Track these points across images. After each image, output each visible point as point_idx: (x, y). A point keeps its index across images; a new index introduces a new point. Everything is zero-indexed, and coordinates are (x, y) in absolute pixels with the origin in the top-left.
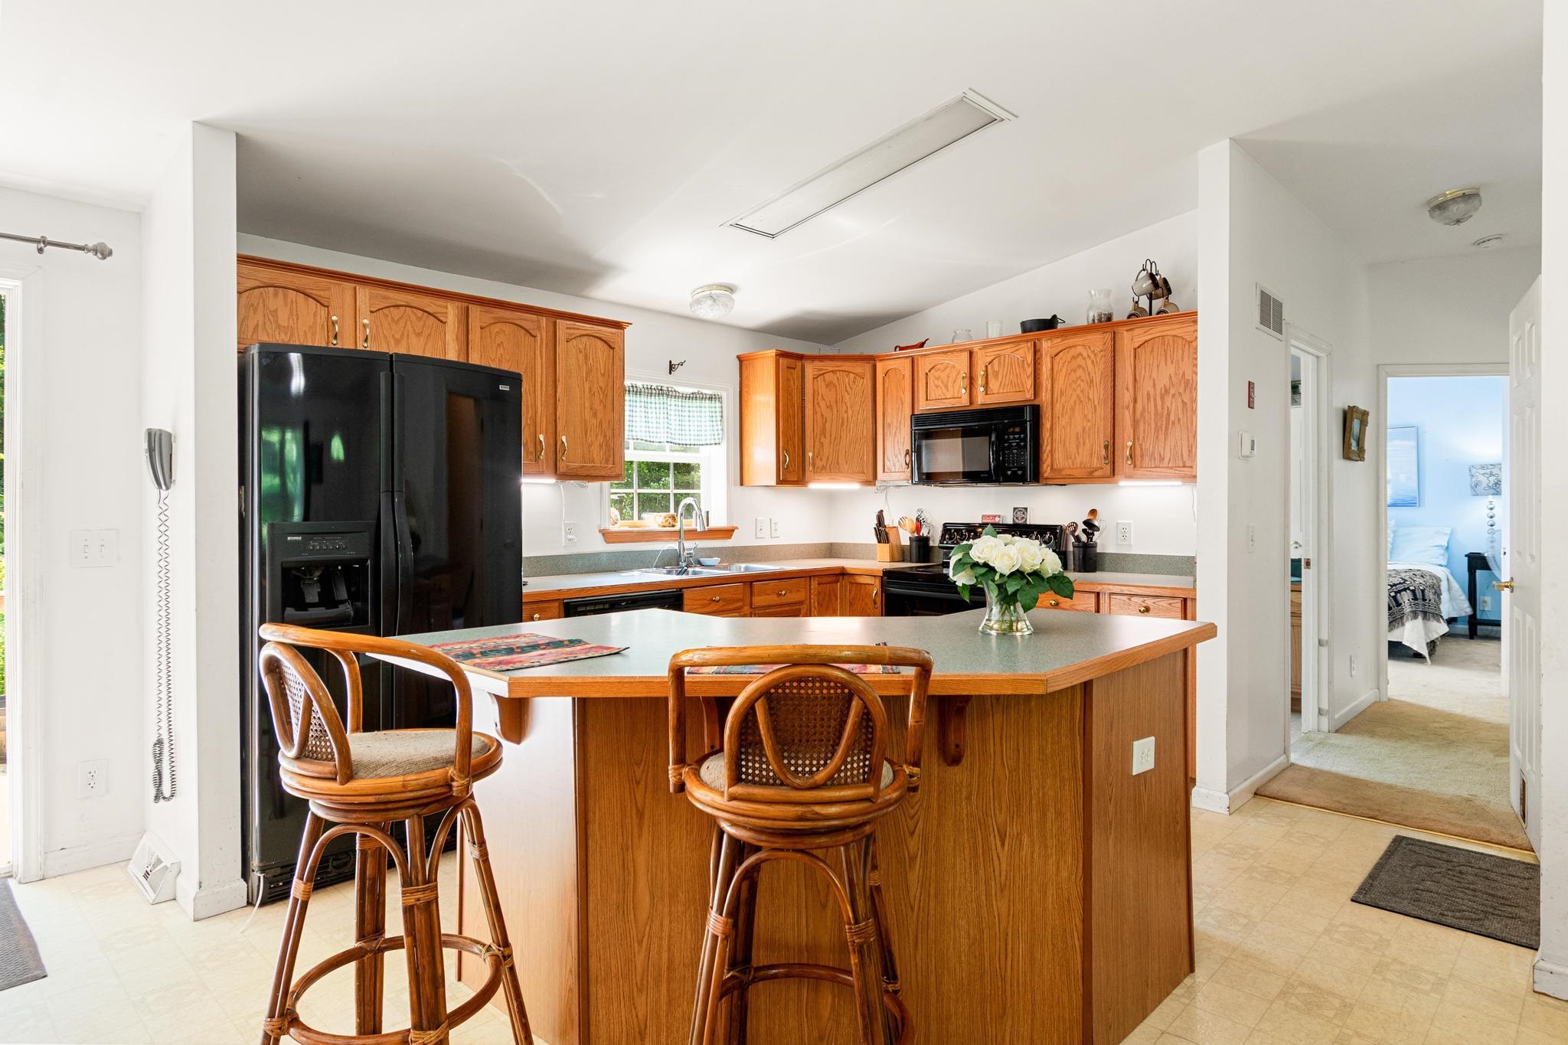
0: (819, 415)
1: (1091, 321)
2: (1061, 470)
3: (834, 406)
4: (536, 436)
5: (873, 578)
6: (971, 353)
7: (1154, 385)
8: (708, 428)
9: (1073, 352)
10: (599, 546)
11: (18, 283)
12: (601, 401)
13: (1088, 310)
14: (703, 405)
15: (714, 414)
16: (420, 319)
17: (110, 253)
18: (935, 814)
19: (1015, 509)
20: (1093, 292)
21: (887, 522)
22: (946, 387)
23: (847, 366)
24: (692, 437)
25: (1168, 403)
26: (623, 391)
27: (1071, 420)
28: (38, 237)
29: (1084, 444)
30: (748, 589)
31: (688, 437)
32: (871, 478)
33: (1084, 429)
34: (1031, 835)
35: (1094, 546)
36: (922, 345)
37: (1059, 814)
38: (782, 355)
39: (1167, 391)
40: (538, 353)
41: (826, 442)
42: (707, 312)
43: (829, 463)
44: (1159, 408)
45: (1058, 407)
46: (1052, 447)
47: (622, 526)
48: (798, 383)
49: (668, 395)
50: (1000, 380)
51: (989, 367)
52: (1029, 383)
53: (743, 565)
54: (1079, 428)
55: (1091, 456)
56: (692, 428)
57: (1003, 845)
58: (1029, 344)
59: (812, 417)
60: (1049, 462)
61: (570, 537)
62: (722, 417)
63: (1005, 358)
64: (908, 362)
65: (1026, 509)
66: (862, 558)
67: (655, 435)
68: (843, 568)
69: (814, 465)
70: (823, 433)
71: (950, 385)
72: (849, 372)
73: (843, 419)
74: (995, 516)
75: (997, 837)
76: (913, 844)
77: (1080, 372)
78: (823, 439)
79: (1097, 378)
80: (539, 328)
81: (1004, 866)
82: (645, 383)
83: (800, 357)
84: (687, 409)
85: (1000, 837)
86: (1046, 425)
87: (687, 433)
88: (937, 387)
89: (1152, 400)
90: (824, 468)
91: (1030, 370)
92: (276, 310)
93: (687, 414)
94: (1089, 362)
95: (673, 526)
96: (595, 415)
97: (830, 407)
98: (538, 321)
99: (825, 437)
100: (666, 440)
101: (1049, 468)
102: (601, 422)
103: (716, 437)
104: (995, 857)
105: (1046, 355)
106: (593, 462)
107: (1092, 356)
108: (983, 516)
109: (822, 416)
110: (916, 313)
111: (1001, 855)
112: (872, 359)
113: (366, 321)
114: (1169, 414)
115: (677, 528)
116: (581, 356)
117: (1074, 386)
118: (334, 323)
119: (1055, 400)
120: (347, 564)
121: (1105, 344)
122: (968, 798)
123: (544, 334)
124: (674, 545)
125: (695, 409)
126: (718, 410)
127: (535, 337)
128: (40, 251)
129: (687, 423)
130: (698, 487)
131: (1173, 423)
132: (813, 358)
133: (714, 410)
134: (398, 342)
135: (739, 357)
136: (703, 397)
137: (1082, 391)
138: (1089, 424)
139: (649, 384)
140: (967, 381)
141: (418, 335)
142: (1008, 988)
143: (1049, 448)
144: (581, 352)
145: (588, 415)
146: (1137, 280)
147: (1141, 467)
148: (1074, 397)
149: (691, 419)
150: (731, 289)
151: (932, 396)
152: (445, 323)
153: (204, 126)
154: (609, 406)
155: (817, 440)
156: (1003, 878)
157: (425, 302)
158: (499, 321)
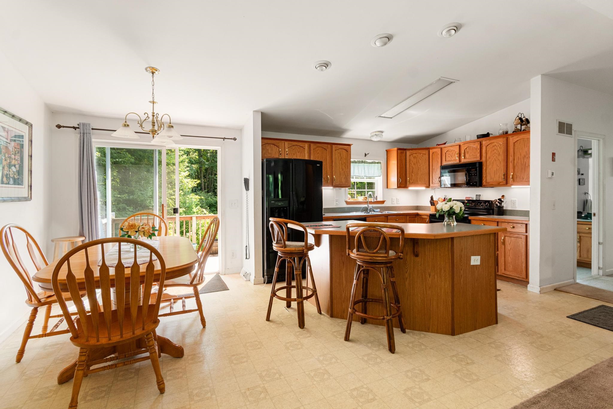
0: (411, 167)
1: (500, 134)
2: (489, 183)
3: (416, 164)
4: (327, 176)
5: (427, 216)
6: (460, 146)
7: (521, 155)
8: (377, 172)
9: (493, 144)
10: (345, 205)
11: (220, 147)
12: (344, 166)
13: (499, 130)
14: (375, 165)
15: (379, 168)
16: (299, 148)
17: (236, 139)
18: (412, 268)
19: (476, 195)
20: (501, 125)
21: (434, 199)
22: (452, 157)
23: (420, 151)
24: (372, 175)
25: (525, 160)
26: (350, 162)
27: (492, 166)
28: (224, 137)
29: (497, 174)
30: (386, 218)
31: (370, 175)
32: (428, 186)
33: (497, 169)
34: (437, 276)
35: (503, 207)
36: (445, 144)
37: (445, 271)
38: (399, 149)
39: (525, 156)
40: (328, 154)
41: (413, 175)
42: (375, 139)
43: (414, 181)
44: (522, 162)
45: (488, 162)
46: (486, 175)
47: (352, 200)
48: (404, 157)
49: (364, 163)
50: (469, 154)
51: (466, 150)
52: (478, 155)
53: (387, 212)
54: (495, 169)
55: (499, 178)
56: (372, 172)
57: (430, 277)
58: (478, 142)
59: (409, 168)
60: (485, 180)
61: (337, 203)
62: (381, 168)
63: (471, 147)
64: (440, 150)
65: (480, 195)
66: (427, 211)
67: (361, 174)
68: (418, 213)
69: (409, 182)
70: (413, 172)
71: (453, 156)
72: (421, 153)
73: (419, 168)
74: (470, 197)
75: (428, 276)
76: (407, 275)
77: (495, 151)
78: (412, 174)
79: (501, 153)
80: (328, 148)
81: (430, 283)
82: (358, 160)
83: (405, 149)
84: (370, 166)
85: (429, 275)
86: (484, 168)
87: (370, 173)
88: (449, 157)
89: (520, 159)
90: (413, 183)
91: (479, 151)
92: (268, 149)
93: (370, 168)
94: (498, 147)
95: (366, 200)
96: (343, 170)
97: (414, 164)
98: (328, 146)
99: (413, 173)
100: (364, 176)
101: (485, 182)
102: (344, 172)
103: (379, 174)
104: (428, 280)
105: (484, 145)
106: (342, 183)
107: (500, 146)
108: (466, 197)
109: (412, 167)
110: (445, 133)
111: (429, 280)
112: (428, 149)
113: (287, 150)
114: (525, 164)
115: (367, 201)
116: (339, 155)
117: (493, 155)
118: (280, 151)
119: (487, 160)
120: (283, 208)
121: (504, 141)
122: (421, 265)
123: (329, 149)
124: (366, 206)
125: (373, 166)
126: (380, 166)
127: (327, 150)
128: (224, 140)
129: (370, 171)
130: (375, 189)
131: (527, 167)
132: (409, 150)
133: (378, 166)
134: (294, 154)
135: (386, 150)
136: (375, 163)
137: (496, 157)
138: (498, 168)
139: (359, 160)
140: (458, 155)
141: (299, 152)
142: (431, 312)
143: (485, 176)
145: (341, 170)
146: (515, 120)
147: (516, 181)
148: (493, 159)
149: (372, 169)
150: (382, 132)
151: (447, 160)
152: (305, 149)
153: (255, 112)
154: (347, 167)
155: (411, 174)
156: (430, 286)
157: (300, 144)
158: (318, 147)
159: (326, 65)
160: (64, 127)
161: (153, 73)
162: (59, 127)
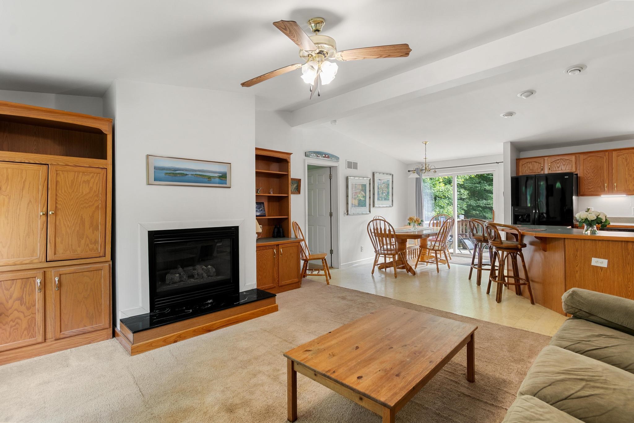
4: (604, 184)
12: (633, 172)
28: (496, 162)
40: (605, 162)
92: (530, 167)
96: (631, 176)
98: (605, 154)
102: (633, 178)
106: (630, 190)
113: (549, 165)
116: (624, 161)
118: (542, 167)
123: (607, 156)
127: (604, 158)
128: (498, 164)
134: (558, 167)
144: (624, 158)
145: (627, 177)
152: (572, 161)
153: (505, 143)
157: (566, 157)
158: (590, 156)
159: (510, 114)
160: (411, 171)
161: (426, 144)
162: (409, 171)
